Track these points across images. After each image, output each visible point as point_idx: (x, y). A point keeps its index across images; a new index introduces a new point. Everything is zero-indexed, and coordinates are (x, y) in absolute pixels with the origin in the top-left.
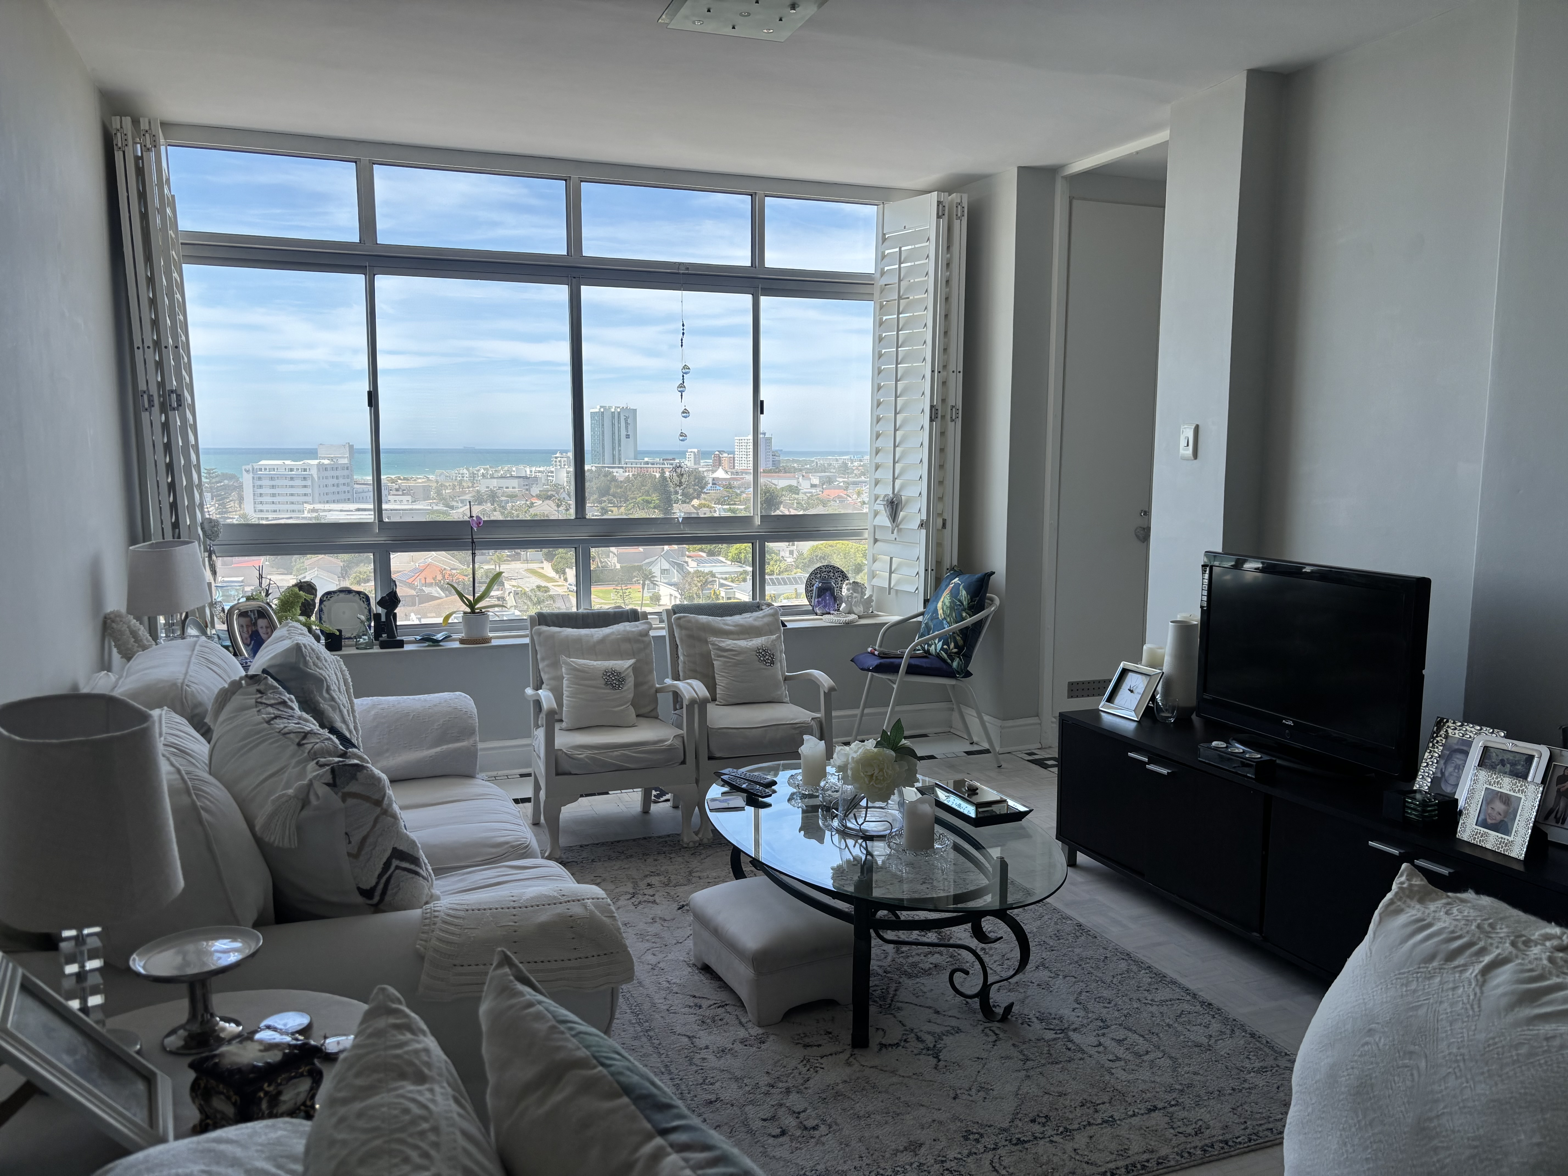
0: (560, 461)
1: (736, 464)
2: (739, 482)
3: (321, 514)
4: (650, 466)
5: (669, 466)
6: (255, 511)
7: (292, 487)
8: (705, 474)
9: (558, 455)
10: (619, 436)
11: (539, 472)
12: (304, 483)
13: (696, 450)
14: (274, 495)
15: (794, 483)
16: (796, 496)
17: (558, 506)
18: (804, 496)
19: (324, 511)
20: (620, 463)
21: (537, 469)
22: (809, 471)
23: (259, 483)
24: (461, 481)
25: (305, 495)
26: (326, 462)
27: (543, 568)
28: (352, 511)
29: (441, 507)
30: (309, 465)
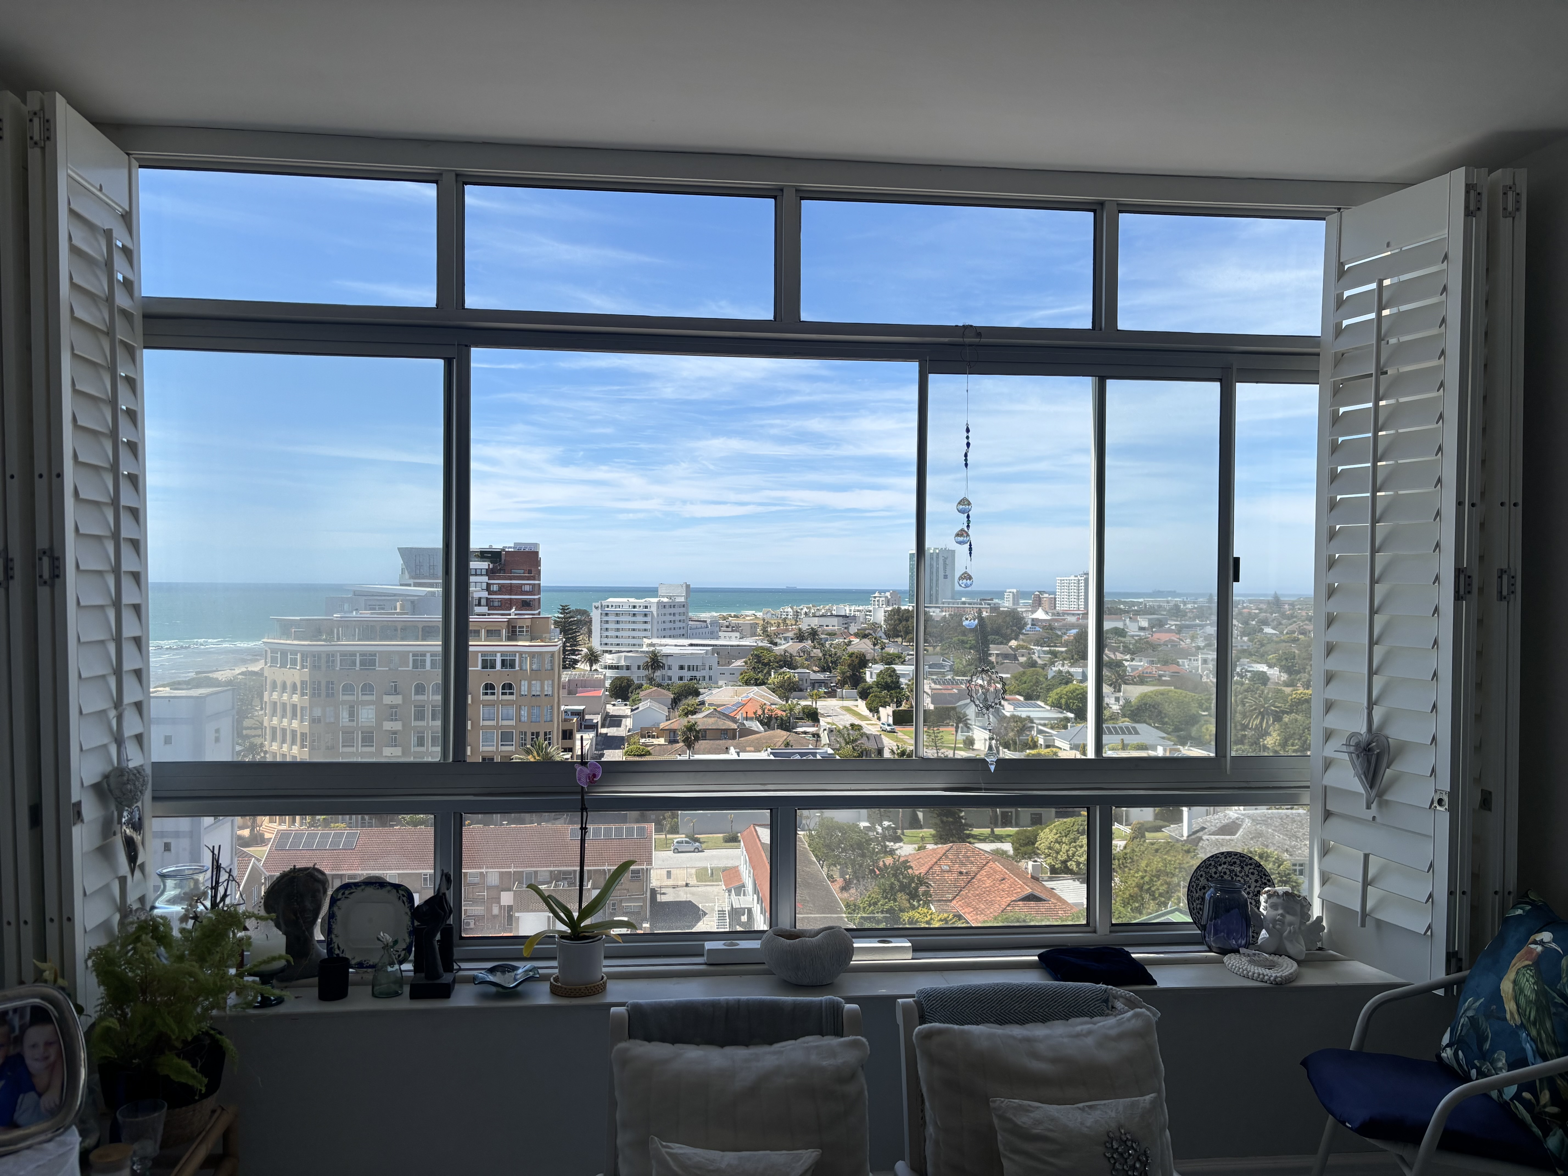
0: (878, 601)
1: (1057, 605)
2: (1061, 624)
3: (658, 648)
4: (967, 606)
5: (986, 606)
6: (601, 644)
7: (634, 622)
8: (1024, 615)
9: (877, 594)
10: (937, 576)
11: (858, 611)
12: (645, 619)
13: (1015, 591)
14: (618, 630)
15: (1120, 625)
16: (1123, 639)
17: (875, 645)
18: (1131, 639)
19: (661, 645)
20: (937, 602)
21: (857, 608)
22: (1137, 613)
23: (606, 618)
24: (785, 619)
25: (645, 630)
26: (665, 600)
27: (857, 706)
28: (685, 646)
29: (766, 644)
30: (650, 602)
